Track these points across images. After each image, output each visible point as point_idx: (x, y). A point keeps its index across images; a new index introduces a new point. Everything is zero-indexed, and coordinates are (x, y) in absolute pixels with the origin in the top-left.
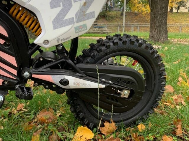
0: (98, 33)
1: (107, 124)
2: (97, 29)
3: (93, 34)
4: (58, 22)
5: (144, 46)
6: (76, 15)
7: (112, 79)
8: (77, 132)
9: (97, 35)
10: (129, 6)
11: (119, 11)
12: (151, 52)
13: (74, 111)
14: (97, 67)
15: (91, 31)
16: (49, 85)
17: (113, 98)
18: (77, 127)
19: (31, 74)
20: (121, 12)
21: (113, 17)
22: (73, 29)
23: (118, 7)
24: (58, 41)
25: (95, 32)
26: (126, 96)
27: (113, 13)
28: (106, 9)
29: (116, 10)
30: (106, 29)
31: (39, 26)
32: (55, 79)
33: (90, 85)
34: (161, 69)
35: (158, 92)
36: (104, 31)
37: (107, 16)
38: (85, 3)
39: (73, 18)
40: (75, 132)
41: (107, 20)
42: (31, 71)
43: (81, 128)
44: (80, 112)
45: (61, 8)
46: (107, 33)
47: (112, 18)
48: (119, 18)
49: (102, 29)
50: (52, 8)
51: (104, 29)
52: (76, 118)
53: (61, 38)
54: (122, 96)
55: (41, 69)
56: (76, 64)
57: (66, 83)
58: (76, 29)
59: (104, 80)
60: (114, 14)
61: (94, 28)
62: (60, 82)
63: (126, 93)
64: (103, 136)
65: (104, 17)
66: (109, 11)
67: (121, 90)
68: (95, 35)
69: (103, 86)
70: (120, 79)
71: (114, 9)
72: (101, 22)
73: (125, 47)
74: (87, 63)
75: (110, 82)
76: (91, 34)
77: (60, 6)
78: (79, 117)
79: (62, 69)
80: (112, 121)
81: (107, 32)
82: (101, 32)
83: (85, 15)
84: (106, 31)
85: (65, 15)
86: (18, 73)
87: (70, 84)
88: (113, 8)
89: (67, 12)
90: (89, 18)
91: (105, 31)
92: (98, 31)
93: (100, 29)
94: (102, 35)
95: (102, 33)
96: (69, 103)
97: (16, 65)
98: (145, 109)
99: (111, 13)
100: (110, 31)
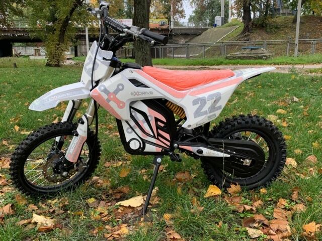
0: (250, 58)
1: (233, 186)
2: (248, 50)
3: (241, 59)
4: (197, 114)
5: (264, 125)
6: (209, 108)
7: (236, 150)
8: (209, 189)
9: (247, 61)
10: (309, 4)
11: (290, 14)
12: (270, 129)
13: (206, 173)
14: (223, 141)
15: (237, 55)
16: (189, 153)
17: (237, 165)
18: (209, 186)
19: (178, 145)
20: (293, 16)
21: (279, 27)
22: (207, 118)
23: (289, 8)
24: (197, 125)
25: (244, 57)
26: (248, 165)
27: (279, 19)
28: (267, 12)
29: (284, 14)
30: (263, 51)
31: (184, 112)
32: (194, 149)
33: (218, 154)
34: (281, 143)
35: (280, 162)
36: (260, 55)
37: (268, 25)
38: (215, 101)
39: (207, 111)
40: (207, 189)
41: (267, 33)
42: (179, 143)
43: (211, 186)
44: (211, 174)
45: (199, 104)
46: (265, 58)
47: (276, 28)
48: (291, 27)
49: (256, 51)
50: (193, 105)
51: (259, 51)
52: (208, 179)
53: (199, 123)
54: (244, 164)
55: (184, 142)
56: (208, 139)
57: (201, 152)
58: (209, 117)
59: (229, 151)
60: (280, 21)
61: (243, 50)
62: (197, 151)
63: (247, 162)
64: (229, 195)
65: (263, 27)
66: (272, 16)
67: (244, 159)
68: (244, 61)
69: (229, 156)
70: (243, 150)
71: (281, 12)
72: (257, 36)
73: (247, 125)
74: (217, 137)
75: (234, 153)
76: (237, 60)
77: (198, 104)
78: (210, 178)
79: (199, 142)
80: (237, 184)
81: (265, 56)
82: (255, 56)
83: (215, 108)
84: (264, 53)
85: (201, 109)
86: (170, 144)
87: (203, 153)
88: (279, 9)
89: (203, 107)
90: (217, 110)
91: (262, 54)
92: (250, 55)
93: (253, 51)
94: (256, 61)
95: (256, 58)
96: (202, 166)
97: (170, 139)
98: (268, 176)
99: (274, 20)
100: (271, 54)
